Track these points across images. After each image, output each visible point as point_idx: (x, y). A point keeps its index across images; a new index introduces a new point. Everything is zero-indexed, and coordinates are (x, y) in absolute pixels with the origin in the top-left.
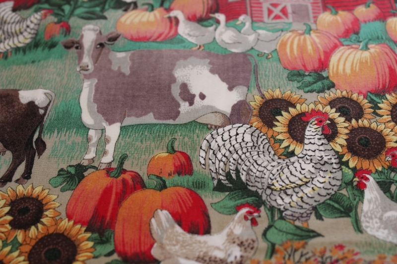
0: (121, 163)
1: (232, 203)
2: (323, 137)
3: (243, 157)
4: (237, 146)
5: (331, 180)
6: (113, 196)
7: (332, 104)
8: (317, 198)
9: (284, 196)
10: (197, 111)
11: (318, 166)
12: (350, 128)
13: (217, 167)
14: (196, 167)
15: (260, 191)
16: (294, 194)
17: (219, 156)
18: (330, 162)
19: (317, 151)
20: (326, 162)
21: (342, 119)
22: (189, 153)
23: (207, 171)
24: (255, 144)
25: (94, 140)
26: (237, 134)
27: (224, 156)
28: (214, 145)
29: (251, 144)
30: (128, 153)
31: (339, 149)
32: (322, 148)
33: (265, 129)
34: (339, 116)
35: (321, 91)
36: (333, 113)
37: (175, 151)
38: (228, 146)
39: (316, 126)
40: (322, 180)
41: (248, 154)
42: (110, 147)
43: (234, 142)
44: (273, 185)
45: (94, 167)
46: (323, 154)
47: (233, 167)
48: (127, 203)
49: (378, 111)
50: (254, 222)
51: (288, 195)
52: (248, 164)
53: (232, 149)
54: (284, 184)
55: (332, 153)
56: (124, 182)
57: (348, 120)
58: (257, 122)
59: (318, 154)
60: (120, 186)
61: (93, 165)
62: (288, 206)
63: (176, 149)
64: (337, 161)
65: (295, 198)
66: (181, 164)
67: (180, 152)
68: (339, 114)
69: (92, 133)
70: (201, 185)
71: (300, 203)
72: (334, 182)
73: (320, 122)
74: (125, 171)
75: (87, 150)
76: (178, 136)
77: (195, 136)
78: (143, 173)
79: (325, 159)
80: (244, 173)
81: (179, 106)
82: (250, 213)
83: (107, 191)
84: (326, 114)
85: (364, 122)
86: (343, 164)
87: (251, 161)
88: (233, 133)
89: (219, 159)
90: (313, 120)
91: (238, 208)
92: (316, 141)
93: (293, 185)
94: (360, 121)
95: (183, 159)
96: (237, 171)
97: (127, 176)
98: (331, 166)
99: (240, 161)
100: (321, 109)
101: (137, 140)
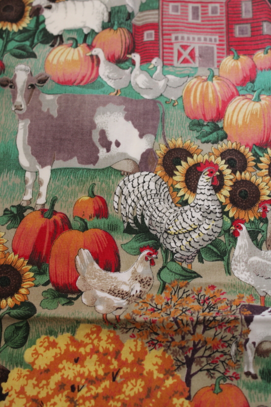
0: (53, 205)
1: (137, 245)
2: (212, 188)
3: (148, 203)
4: (143, 193)
5: (214, 227)
6: (47, 235)
7: (223, 155)
8: (202, 243)
9: (176, 240)
10: (112, 157)
11: (205, 214)
12: (234, 180)
13: (127, 211)
14: (111, 212)
15: (159, 235)
16: (185, 239)
17: (129, 201)
18: (214, 211)
19: (206, 201)
20: (211, 211)
21: (229, 171)
22: (105, 198)
23: (119, 215)
24: (158, 192)
25: (30, 182)
26: (144, 182)
27: (133, 201)
28: (125, 191)
29: (154, 192)
30: (57, 196)
31: (223, 200)
32: (210, 198)
33: (166, 178)
34: (227, 168)
35: (215, 142)
36: (222, 165)
37: (95, 196)
38: (136, 192)
39: (208, 177)
40: (207, 227)
41: (151, 201)
42: (43, 190)
43: (141, 189)
44: (169, 229)
45: (31, 208)
46: (210, 203)
47: (139, 213)
48: (58, 242)
49: (259, 165)
50: (152, 263)
51: (179, 239)
52: (151, 210)
53: (139, 195)
54: (177, 230)
55: (217, 203)
56: (55, 222)
57: (234, 172)
58: (160, 171)
59: (206, 203)
60: (52, 227)
61: (30, 206)
62: (178, 250)
63: (96, 194)
64: (220, 211)
65: (184, 242)
66: (100, 208)
67: (99, 197)
68: (227, 166)
69: (28, 175)
70: (114, 227)
71: (188, 247)
72: (216, 229)
73: (211, 173)
74: (55, 213)
75: (24, 192)
76: (97, 181)
77: (111, 181)
78: (70, 215)
79: (212, 208)
80: (148, 218)
81: (98, 151)
82: (149, 254)
83: (43, 230)
84: (216, 166)
85: (246, 175)
86: (224, 213)
87: (154, 207)
88: (141, 181)
89: (129, 204)
90: (206, 171)
91: (141, 250)
92: (206, 191)
93: (184, 231)
94: (243, 173)
95: (101, 204)
96: (142, 216)
97: (57, 217)
98: (215, 215)
99: (145, 207)
100: (213, 160)
101: (64, 184)
